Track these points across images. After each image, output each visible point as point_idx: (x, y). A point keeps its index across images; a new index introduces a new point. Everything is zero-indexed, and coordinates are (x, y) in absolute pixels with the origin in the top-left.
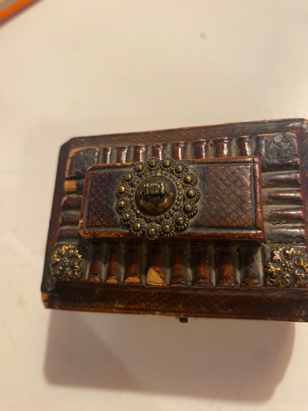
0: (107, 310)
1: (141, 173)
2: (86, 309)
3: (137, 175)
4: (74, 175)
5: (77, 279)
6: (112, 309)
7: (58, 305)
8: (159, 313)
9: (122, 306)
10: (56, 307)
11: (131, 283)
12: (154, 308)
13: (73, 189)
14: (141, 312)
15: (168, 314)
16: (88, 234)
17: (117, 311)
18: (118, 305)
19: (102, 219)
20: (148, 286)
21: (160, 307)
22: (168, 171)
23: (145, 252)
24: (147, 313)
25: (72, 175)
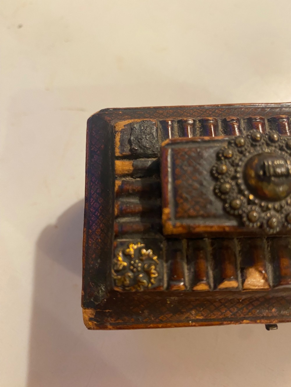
0: (180, 324)
1: (243, 149)
2: (152, 325)
3: (238, 151)
4: (127, 152)
5: (154, 288)
6: (188, 321)
7: (111, 324)
8: (248, 321)
9: (201, 318)
10: (109, 326)
11: (226, 288)
12: (242, 316)
13: (128, 171)
14: (225, 323)
15: (258, 321)
16: (179, 227)
17: (194, 324)
18: (195, 317)
19: (198, 207)
20: (244, 290)
21: (250, 314)
22: (276, 147)
23: (238, 248)
24: (232, 322)
25: (124, 153)
